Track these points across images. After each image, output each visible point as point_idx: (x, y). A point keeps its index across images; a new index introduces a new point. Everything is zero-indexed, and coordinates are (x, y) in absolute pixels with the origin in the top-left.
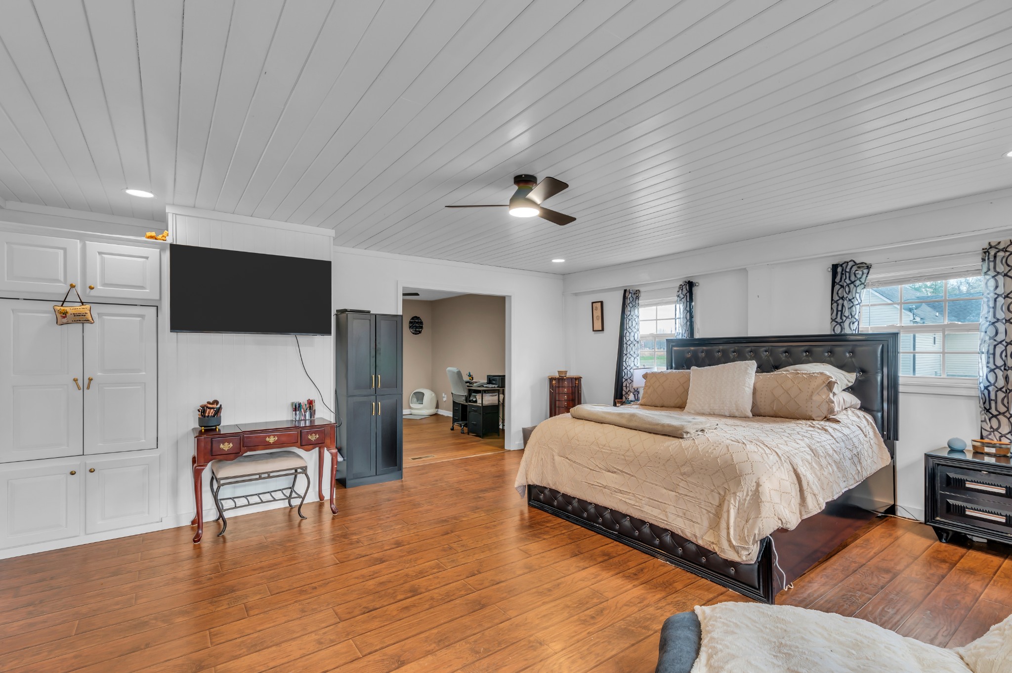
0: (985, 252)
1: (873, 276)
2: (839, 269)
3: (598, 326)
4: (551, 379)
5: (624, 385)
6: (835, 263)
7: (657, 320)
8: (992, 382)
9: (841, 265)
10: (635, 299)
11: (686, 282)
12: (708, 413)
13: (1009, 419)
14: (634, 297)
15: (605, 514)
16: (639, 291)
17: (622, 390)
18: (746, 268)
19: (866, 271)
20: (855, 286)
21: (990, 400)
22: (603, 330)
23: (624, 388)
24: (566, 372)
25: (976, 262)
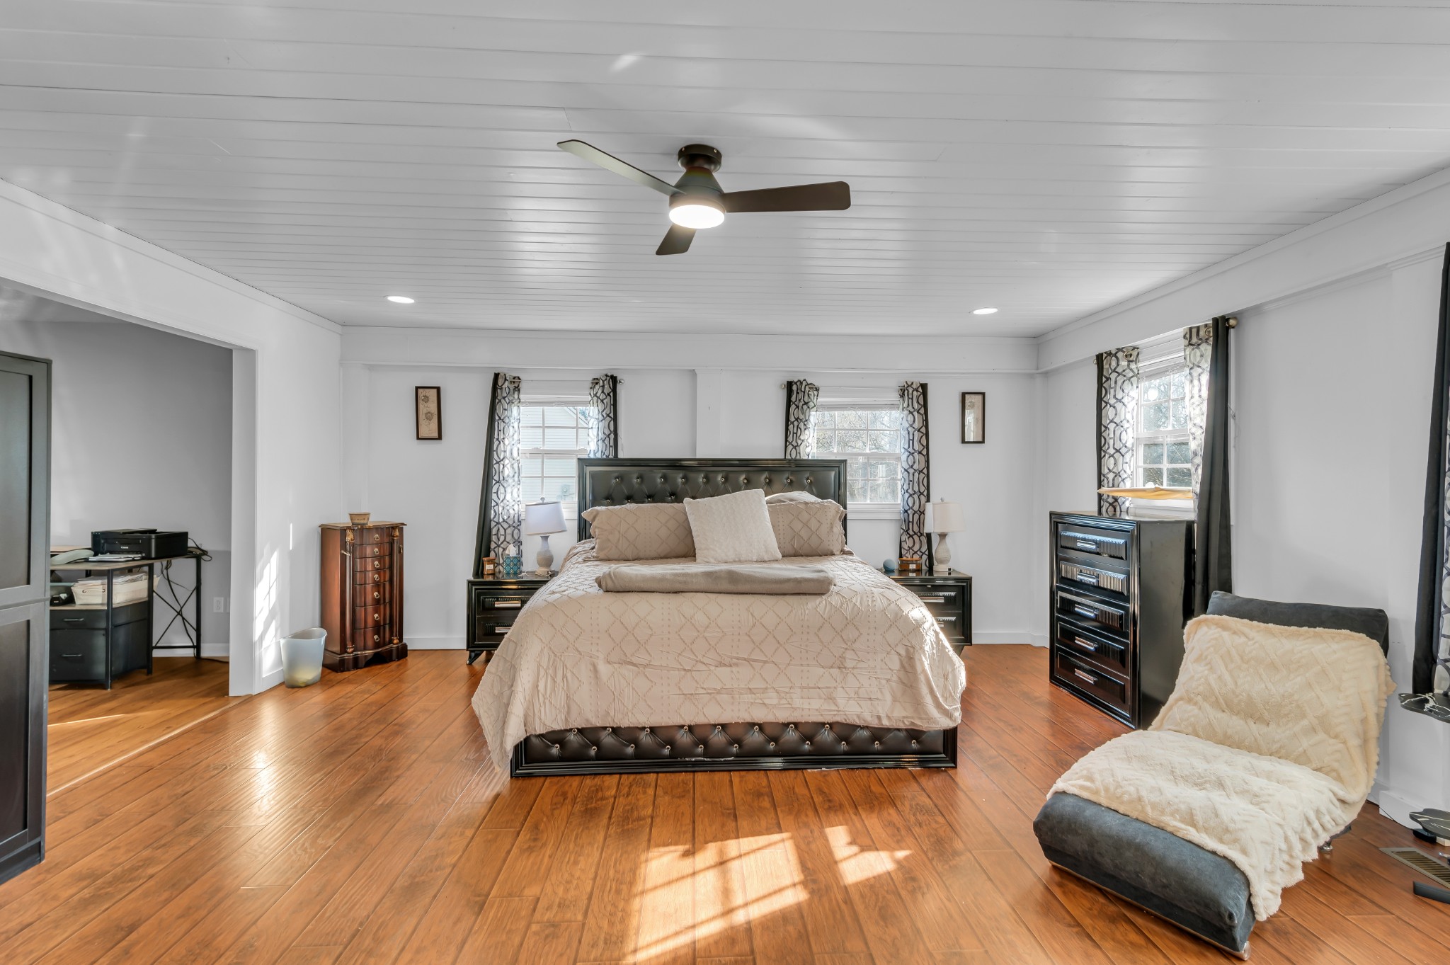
0: (901, 390)
1: (821, 400)
2: (794, 388)
3: (429, 428)
4: (326, 532)
5: (494, 531)
6: (790, 380)
7: (544, 427)
8: (911, 505)
9: (796, 383)
10: (512, 391)
11: (607, 376)
12: (731, 560)
13: (919, 537)
14: (512, 387)
15: (711, 737)
16: (520, 379)
17: (489, 541)
18: (694, 370)
19: (816, 393)
20: (809, 407)
21: (909, 522)
22: (440, 438)
23: (494, 538)
24: (366, 515)
25: (894, 397)
